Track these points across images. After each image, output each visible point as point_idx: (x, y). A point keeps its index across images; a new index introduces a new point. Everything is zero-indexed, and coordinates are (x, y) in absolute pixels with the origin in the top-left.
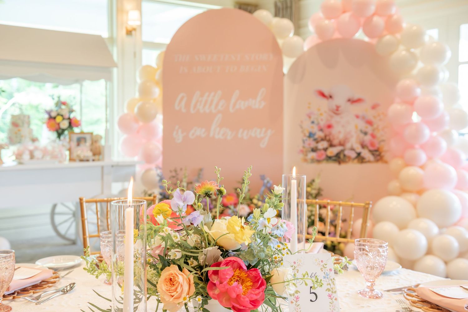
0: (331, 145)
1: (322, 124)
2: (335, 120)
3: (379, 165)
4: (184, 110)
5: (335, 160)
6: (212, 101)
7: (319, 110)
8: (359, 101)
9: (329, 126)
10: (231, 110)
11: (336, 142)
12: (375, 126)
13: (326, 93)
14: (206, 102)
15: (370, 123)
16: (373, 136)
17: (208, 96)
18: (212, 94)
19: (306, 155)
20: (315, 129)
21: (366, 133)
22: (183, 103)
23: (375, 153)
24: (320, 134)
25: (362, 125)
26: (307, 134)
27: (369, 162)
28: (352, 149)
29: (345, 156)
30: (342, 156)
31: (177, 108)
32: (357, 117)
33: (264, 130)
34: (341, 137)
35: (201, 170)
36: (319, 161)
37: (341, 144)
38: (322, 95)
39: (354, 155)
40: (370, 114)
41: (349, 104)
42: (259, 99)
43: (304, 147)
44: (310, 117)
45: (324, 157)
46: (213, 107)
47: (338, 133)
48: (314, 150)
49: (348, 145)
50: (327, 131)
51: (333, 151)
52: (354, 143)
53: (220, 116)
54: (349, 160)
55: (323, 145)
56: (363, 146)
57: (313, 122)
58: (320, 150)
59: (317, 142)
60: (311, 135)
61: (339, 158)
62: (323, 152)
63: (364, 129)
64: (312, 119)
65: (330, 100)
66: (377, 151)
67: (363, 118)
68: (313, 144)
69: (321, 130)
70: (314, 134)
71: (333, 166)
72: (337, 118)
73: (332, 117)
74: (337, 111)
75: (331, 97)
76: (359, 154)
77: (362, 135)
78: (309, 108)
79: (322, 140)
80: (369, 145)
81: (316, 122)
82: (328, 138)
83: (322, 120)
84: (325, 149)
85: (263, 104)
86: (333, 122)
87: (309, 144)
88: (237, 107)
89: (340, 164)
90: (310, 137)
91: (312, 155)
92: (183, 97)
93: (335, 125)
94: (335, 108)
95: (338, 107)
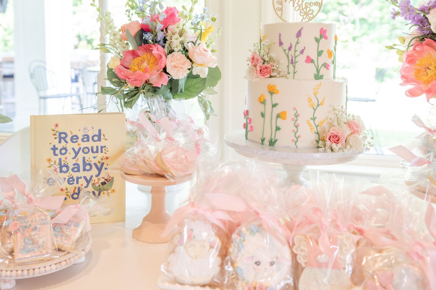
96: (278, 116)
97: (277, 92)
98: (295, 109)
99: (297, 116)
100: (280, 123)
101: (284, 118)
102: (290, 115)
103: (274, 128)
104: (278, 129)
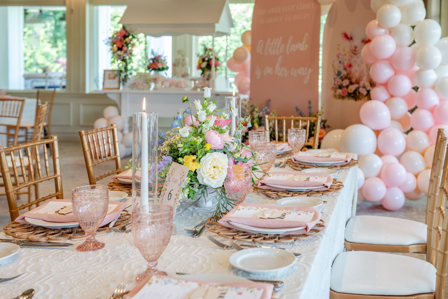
0: (351, 83)
1: (346, 63)
2: (353, 60)
4: (261, 53)
5: (353, 97)
6: (277, 45)
7: (344, 51)
8: (369, 41)
9: (350, 66)
10: (288, 53)
11: (354, 80)
13: (349, 36)
14: (274, 46)
17: (275, 42)
18: (277, 39)
19: (336, 92)
20: (341, 68)
22: (261, 47)
24: (344, 73)
26: (337, 73)
28: (364, 87)
29: (359, 93)
30: (357, 93)
31: (258, 52)
33: (306, 68)
34: (357, 75)
35: (270, 100)
36: (343, 97)
37: (357, 82)
38: (346, 36)
39: (365, 93)
41: (363, 44)
42: (304, 42)
43: (334, 84)
44: (338, 57)
45: (346, 94)
46: (277, 50)
47: (355, 72)
48: (340, 87)
49: (362, 84)
50: (348, 69)
51: (352, 88)
52: (365, 81)
53: (281, 57)
54: (362, 97)
55: (346, 82)
56: (371, 85)
57: (340, 62)
58: (344, 87)
59: (343, 80)
60: (339, 73)
61: (355, 95)
62: (345, 89)
64: (340, 59)
65: (351, 41)
68: (340, 82)
69: (345, 69)
70: (341, 73)
71: (352, 102)
72: (355, 58)
73: (352, 57)
74: (355, 51)
75: (352, 38)
76: (368, 92)
78: (338, 49)
79: (346, 78)
81: (342, 62)
83: (346, 60)
84: (347, 87)
85: (307, 46)
86: (352, 62)
87: (338, 82)
88: (291, 50)
89: (356, 100)
90: (338, 75)
91: (339, 91)
92: (261, 43)
93: (353, 65)
94: (354, 48)
95: (356, 47)
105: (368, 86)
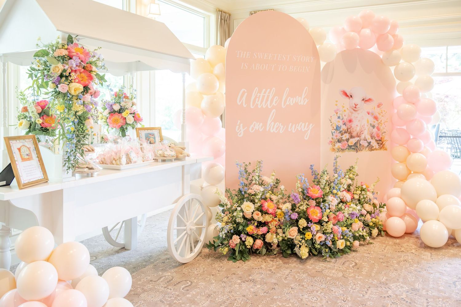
0: (352, 137)
1: (346, 119)
2: (354, 116)
3: (382, 152)
4: (245, 106)
5: (354, 149)
6: (268, 96)
7: (343, 107)
8: (369, 100)
9: (350, 121)
10: (283, 106)
11: (354, 134)
12: (380, 121)
13: (348, 94)
14: (264, 96)
15: (376, 118)
16: (378, 129)
17: (265, 93)
18: (269, 90)
19: (334, 145)
20: (341, 124)
21: (374, 127)
22: (244, 98)
23: (379, 142)
24: (344, 128)
25: (371, 120)
26: (335, 128)
27: (376, 149)
28: (365, 140)
29: (360, 145)
30: (358, 145)
31: (239, 103)
32: (369, 114)
34: (358, 129)
36: (343, 150)
37: (358, 136)
38: (346, 94)
39: (366, 144)
40: (377, 111)
41: (363, 102)
42: (303, 97)
43: (332, 139)
44: (337, 113)
45: (346, 146)
46: (269, 102)
47: (356, 127)
48: (339, 141)
49: (363, 137)
50: (349, 125)
51: (352, 141)
52: (366, 134)
53: (274, 111)
54: (363, 149)
55: (346, 136)
56: (372, 137)
57: (339, 118)
58: (344, 140)
59: (342, 135)
60: (338, 128)
61: (356, 147)
62: (346, 142)
63: (372, 123)
64: (338, 115)
65: (351, 99)
66: (380, 140)
67: (372, 114)
68: (339, 136)
69: (344, 124)
70: (340, 128)
71: (352, 153)
72: (355, 114)
73: (352, 113)
74: (355, 108)
75: (351, 96)
76: (369, 143)
77: (371, 128)
78: (336, 105)
79: (345, 132)
80: (375, 136)
81: (341, 117)
82: (349, 131)
83: (345, 116)
84: (347, 140)
85: (306, 101)
87: (337, 136)
88: (288, 103)
89: (357, 152)
90: (337, 129)
91: (338, 145)
92: (244, 92)
93: (354, 120)
94: (354, 106)
95: (356, 105)
96: (93, 135)
97: (93, 128)
98: (97, 132)
99: (98, 134)
100: (94, 137)
101: (95, 135)
102: (96, 134)
103: (92, 138)
104: (93, 139)
105: (369, 139)
